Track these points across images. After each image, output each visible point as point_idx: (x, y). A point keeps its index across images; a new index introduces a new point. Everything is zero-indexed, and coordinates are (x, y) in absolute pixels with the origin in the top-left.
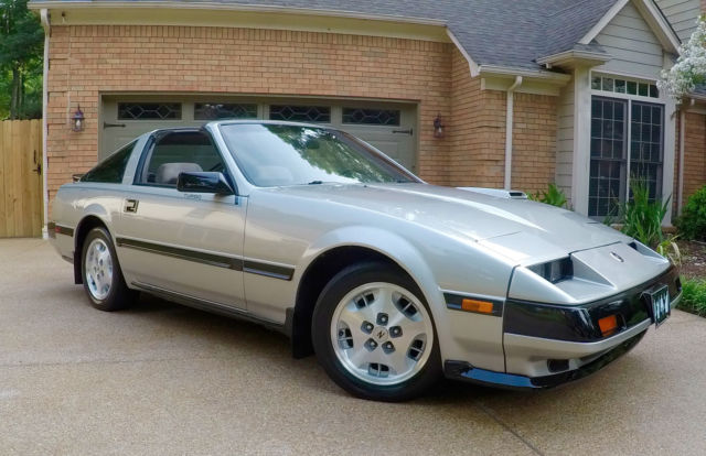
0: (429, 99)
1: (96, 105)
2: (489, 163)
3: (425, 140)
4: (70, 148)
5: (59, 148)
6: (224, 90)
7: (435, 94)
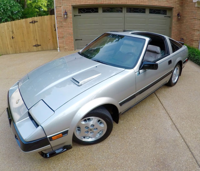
0: (176, 7)
1: (71, 10)
2: (196, 31)
3: (174, 20)
4: (64, 24)
5: (60, 24)
6: (112, 3)
7: (178, 5)
